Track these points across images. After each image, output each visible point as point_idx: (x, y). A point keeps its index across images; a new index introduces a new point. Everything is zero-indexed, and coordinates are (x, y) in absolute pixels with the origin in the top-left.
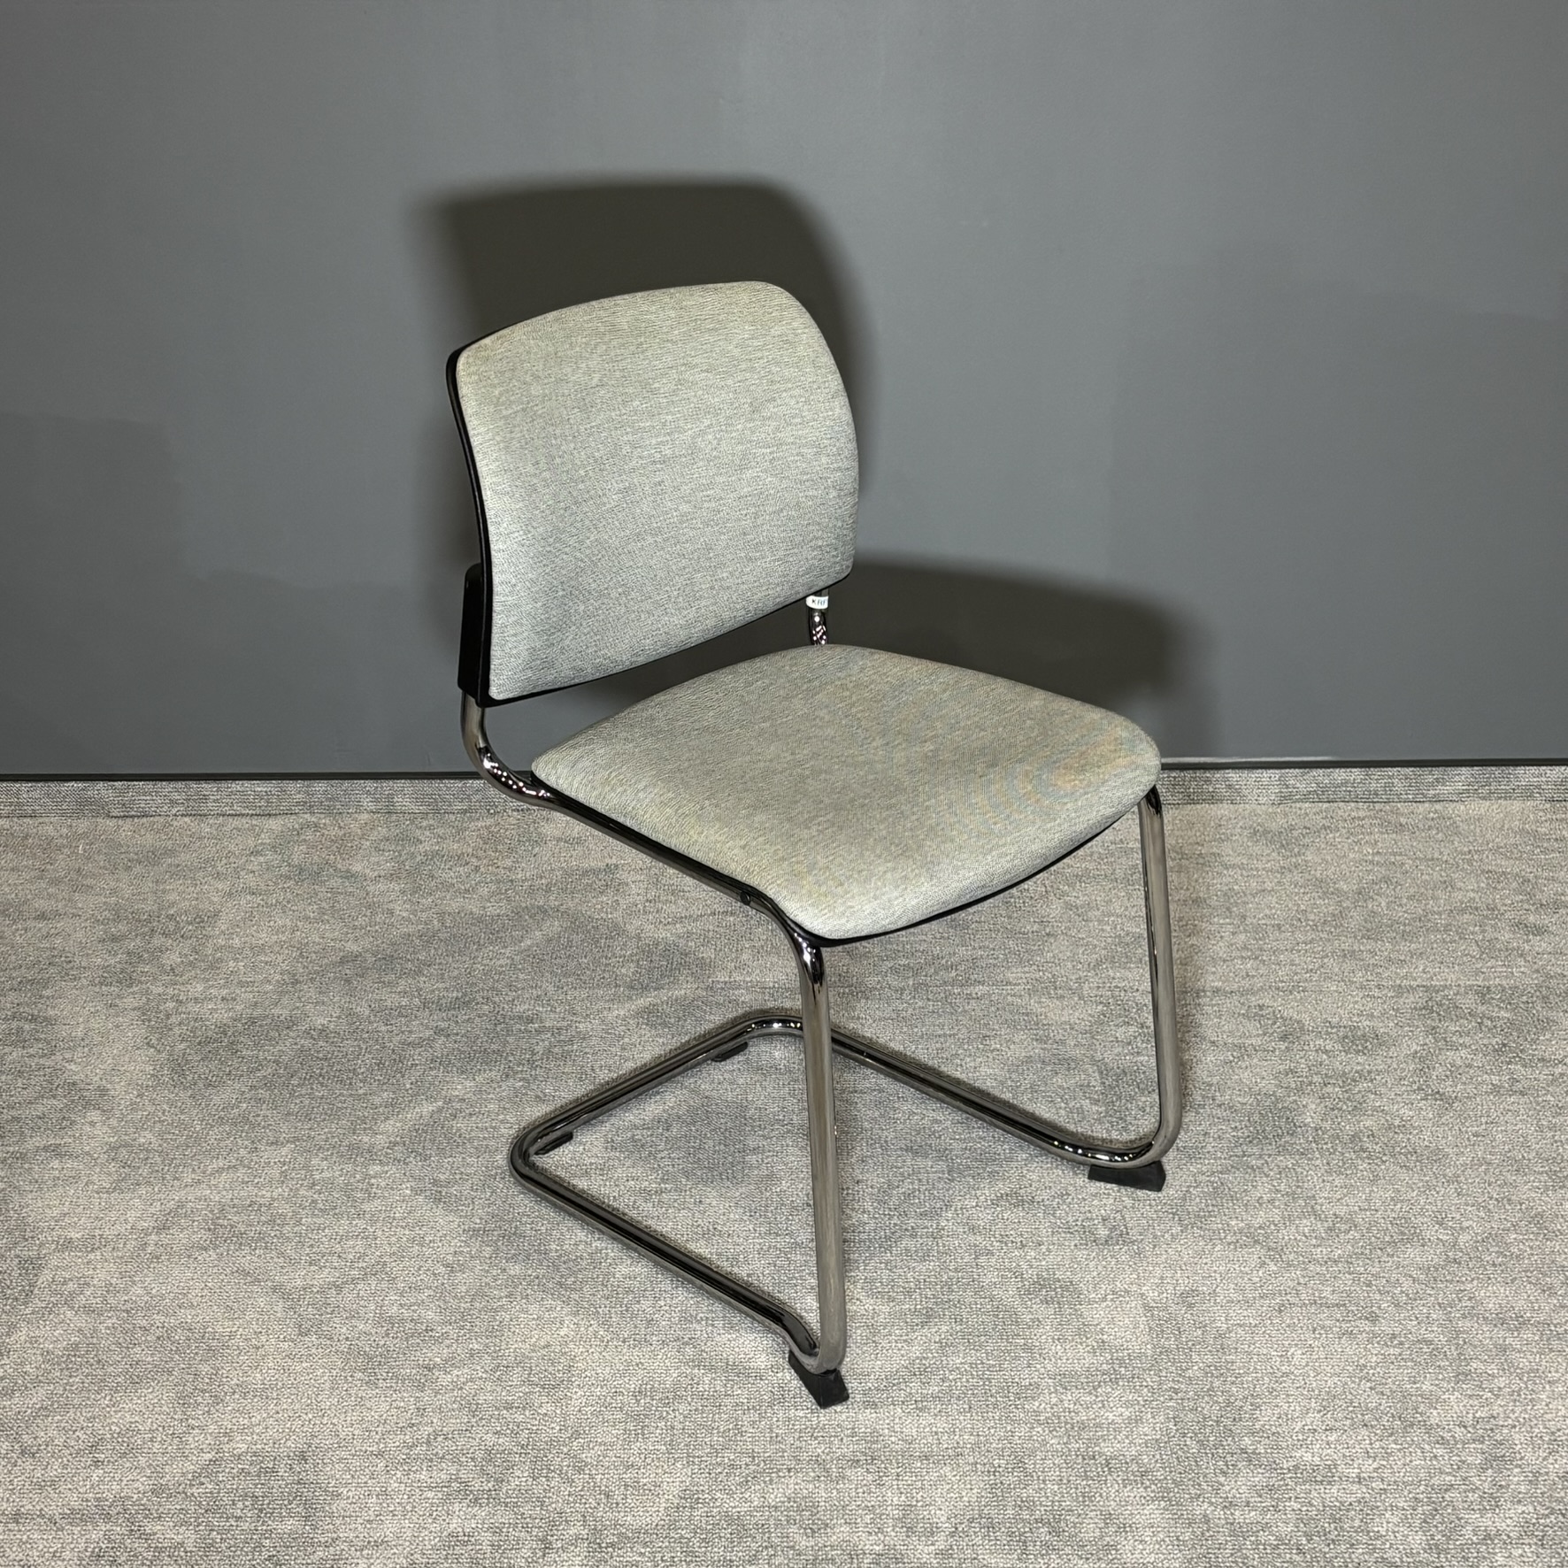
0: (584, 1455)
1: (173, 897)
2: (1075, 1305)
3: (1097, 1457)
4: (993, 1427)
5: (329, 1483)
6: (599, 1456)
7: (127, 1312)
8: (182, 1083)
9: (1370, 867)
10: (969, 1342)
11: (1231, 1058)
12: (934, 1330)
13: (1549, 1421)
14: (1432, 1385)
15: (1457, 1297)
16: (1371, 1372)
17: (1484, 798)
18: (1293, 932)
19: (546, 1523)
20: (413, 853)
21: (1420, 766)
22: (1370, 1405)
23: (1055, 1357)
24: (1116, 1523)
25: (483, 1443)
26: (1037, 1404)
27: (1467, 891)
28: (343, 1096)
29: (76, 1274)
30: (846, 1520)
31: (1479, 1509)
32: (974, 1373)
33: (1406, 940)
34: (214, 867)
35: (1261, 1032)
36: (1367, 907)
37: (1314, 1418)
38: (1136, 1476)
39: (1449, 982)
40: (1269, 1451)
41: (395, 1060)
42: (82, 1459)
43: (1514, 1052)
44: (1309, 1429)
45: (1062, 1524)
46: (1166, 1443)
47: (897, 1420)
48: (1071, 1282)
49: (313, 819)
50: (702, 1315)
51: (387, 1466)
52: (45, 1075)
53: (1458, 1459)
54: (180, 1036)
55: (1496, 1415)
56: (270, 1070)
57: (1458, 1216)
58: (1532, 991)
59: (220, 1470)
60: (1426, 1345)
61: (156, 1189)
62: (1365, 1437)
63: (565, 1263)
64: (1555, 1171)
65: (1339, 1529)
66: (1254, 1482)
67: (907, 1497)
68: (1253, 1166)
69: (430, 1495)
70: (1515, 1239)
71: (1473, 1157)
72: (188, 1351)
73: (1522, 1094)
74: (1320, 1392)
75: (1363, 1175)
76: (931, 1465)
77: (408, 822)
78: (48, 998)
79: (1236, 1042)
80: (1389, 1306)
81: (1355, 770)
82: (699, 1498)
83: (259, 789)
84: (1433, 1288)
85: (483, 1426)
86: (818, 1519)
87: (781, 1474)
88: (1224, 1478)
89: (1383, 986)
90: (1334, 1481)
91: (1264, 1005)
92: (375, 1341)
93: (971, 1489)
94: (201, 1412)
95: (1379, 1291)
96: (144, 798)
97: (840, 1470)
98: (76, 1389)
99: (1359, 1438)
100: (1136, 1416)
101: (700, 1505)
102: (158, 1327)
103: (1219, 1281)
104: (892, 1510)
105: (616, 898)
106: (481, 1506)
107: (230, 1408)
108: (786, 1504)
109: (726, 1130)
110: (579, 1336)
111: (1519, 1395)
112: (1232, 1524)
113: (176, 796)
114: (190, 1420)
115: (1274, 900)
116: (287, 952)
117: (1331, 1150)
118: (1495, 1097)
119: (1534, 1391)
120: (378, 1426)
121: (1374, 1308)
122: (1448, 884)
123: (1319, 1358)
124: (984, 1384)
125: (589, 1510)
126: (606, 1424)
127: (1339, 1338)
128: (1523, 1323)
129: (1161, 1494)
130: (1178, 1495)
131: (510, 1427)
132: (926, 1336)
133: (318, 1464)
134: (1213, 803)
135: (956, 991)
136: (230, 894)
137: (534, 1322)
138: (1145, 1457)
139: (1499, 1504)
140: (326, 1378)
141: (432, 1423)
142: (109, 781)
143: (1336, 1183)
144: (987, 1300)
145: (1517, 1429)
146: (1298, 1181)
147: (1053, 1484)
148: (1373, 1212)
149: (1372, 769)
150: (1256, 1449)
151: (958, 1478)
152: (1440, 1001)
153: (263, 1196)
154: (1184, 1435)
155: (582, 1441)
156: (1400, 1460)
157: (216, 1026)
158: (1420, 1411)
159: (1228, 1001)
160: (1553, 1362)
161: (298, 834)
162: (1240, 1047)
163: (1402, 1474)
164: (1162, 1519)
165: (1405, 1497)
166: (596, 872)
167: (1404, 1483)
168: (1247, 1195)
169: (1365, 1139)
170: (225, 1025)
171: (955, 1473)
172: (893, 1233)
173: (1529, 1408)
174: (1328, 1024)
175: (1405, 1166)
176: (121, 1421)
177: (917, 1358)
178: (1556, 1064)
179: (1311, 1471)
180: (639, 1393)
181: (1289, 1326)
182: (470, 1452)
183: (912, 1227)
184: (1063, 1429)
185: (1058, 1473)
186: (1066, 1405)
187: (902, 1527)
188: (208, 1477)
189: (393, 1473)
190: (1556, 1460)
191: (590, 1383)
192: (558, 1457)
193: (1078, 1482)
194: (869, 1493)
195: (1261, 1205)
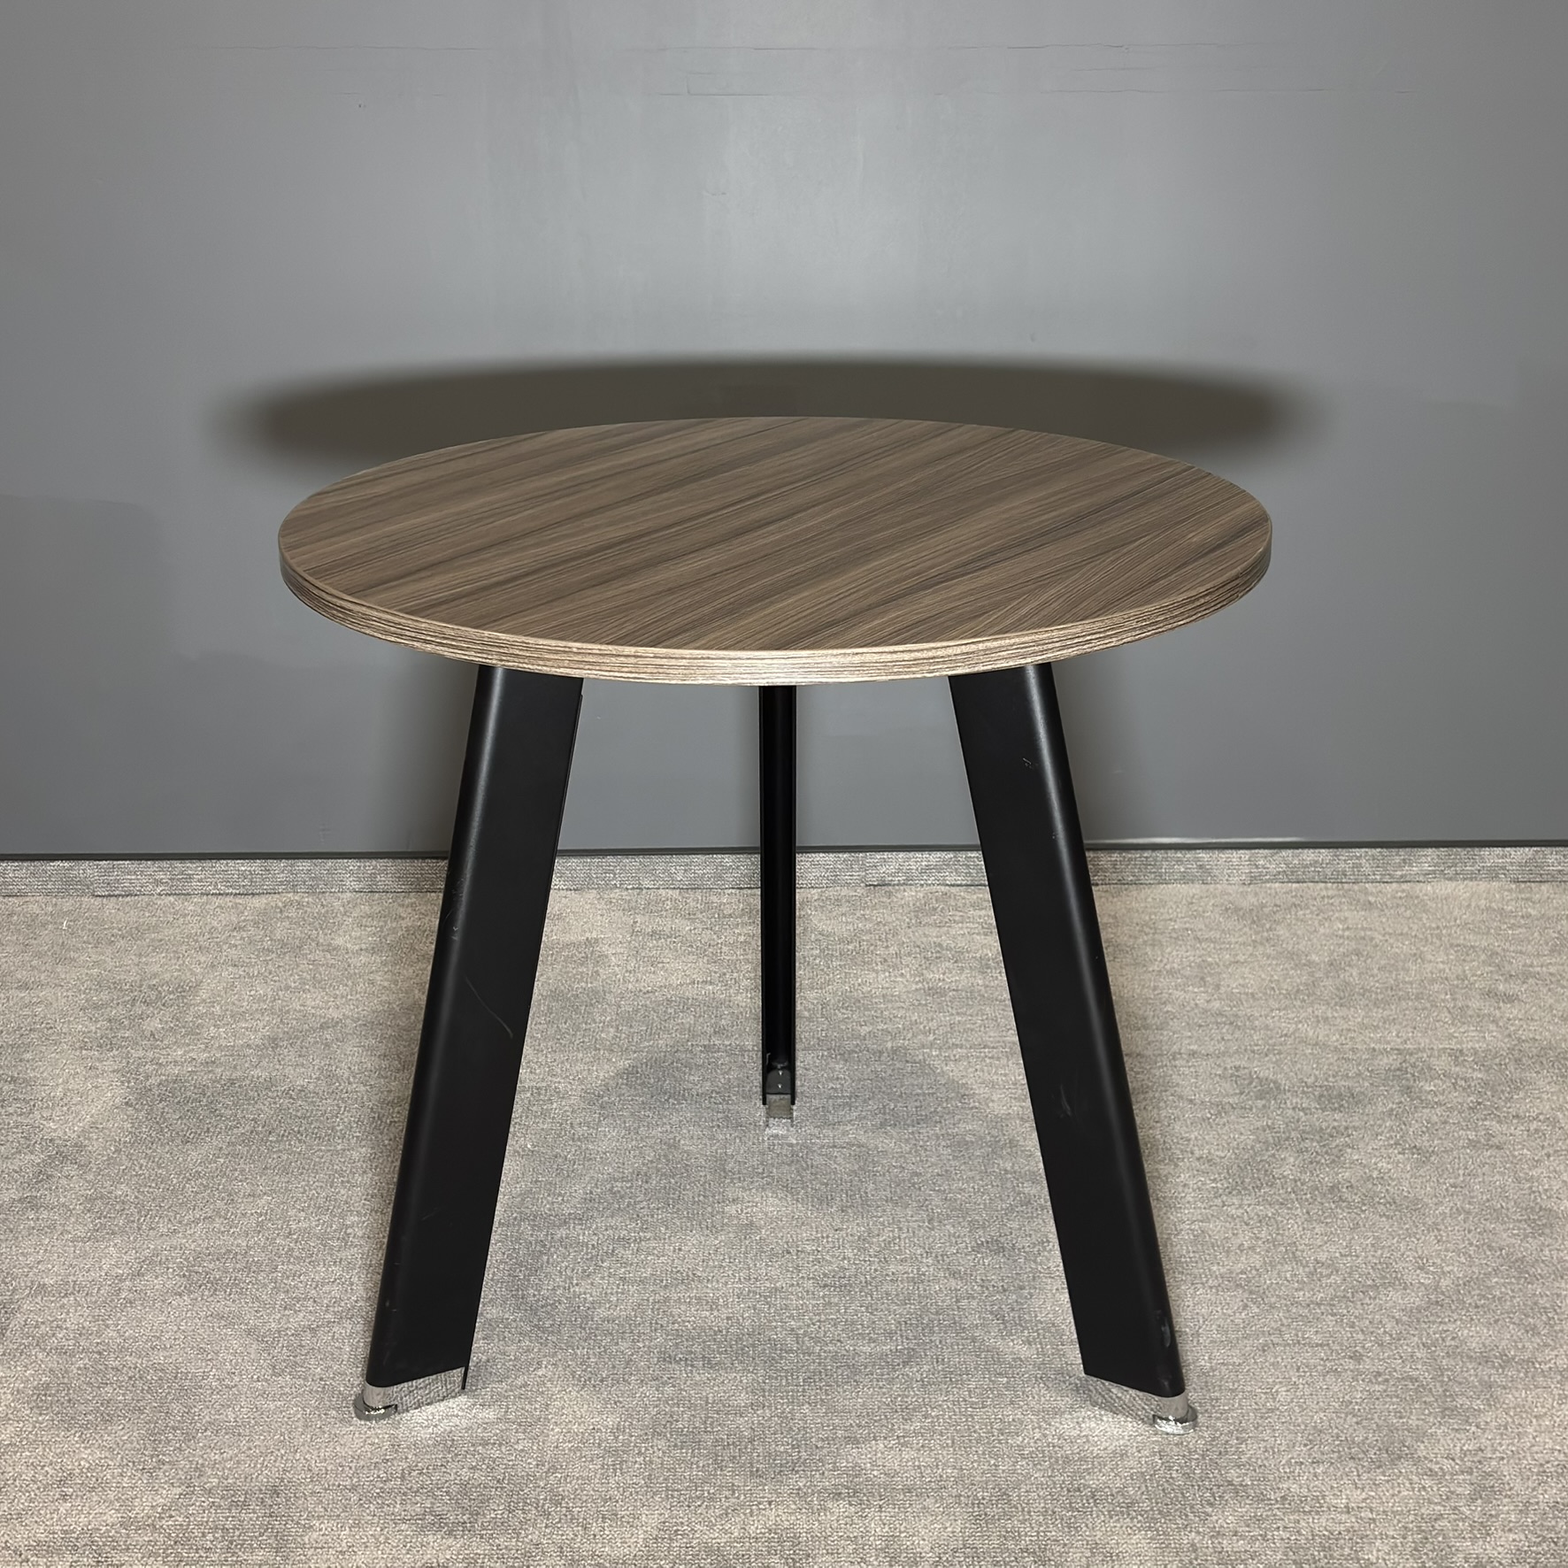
0: (561, 1489)
1: (156, 968)
2: (1058, 1345)
3: (1082, 1489)
4: (975, 1461)
5: (301, 1516)
6: (576, 1489)
7: (100, 1353)
8: (160, 1139)
9: (1341, 941)
10: (951, 1380)
11: (1209, 1115)
12: (915, 1369)
13: (1537, 1453)
14: (1418, 1419)
15: (1441, 1337)
16: (1356, 1407)
17: (1450, 879)
18: (1266, 1000)
19: (522, 1554)
20: (394, 928)
21: (1387, 847)
22: (1356, 1439)
23: (1038, 1395)
24: (1102, 1552)
25: (458, 1478)
26: (1020, 1439)
27: (1437, 963)
28: (321, 1150)
29: (49, 1318)
30: (827, 1550)
31: (1470, 1538)
32: (957, 1410)
33: (1378, 1008)
34: (197, 941)
35: (1237, 1091)
36: (1339, 977)
37: (1302, 1450)
38: (1122, 1507)
39: (1423, 1045)
40: (1255, 1483)
41: (374, 1118)
42: (49, 1493)
43: (1489, 1110)
44: (1296, 1462)
45: (1048, 1554)
46: (1151, 1475)
47: (879, 1455)
48: (1053, 1324)
49: (296, 898)
50: (681, 1356)
51: (360, 1500)
52: (22, 1133)
53: (1447, 1490)
54: (158, 1096)
55: (1483, 1448)
56: (247, 1127)
57: (1439, 1261)
58: (1505, 1054)
59: (191, 1503)
60: (1412, 1382)
61: (131, 1238)
62: (1353, 1469)
63: (543, 1306)
64: (1534, 1219)
65: (1328, 1557)
66: (1241, 1512)
67: (890, 1528)
68: (1233, 1215)
69: (404, 1527)
70: (1496, 1282)
71: (1452, 1207)
72: (160, 1391)
73: (1498, 1147)
74: (1306, 1426)
75: (1343, 1223)
76: (914, 1498)
77: (391, 901)
78: (28, 1061)
79: (1213, 1101)
80: (1373, 1346)
81: (1323, 851)
82: (676, 1531)
83: (243, 868)
84: (1416, 1328)
85: (458, 1461)
86: (800, 1550)
87: (761, 1506)
88: (1211, 1509)
89: (1357, 1049)
90: (1323, 1511)
91: (1240, 1067)
92: (349, 1380)
93: (955, 1520)
94: (172, 1449)
95: (1362, 1330)
96: (129, 877)
97: (822, 1503)
98: (46, 1426)
99: (1347, 1470)
100: (1121, 1450)
101: (680, 1537)
102: (130, 1368)
103: (1201, 1322)
104: (875, 1540)
105: (595, 969)
106: (456, 1538)
107: (201, 1444)
108: (767, 1535)
109: (705, 1182)
110: (557, 1376)
111: (1506, 1429)
112: (1220, 1552)
113: (161, 876)
114: (161, 1457)
115: (1247, 970)
116: (267, 1019)
117: (1310, 1200)
118: (1471, 1151)
119: (1521, 1425)
120: (352, 1461)
121: (1357, 1348)
122: (1418, 957)
123: (1304, 1395)
124: (967, 1421)
125: (566, 1541)
126: (584, 1459)
127: (1324, 1376)
128: (1506, 1361)
129: (1148, 1524)
130: (1165, 1526)
131: (486, 1462)
132: (907, 1375)
133: (290, 1497)
134: (1184, 883)
135: (934, 1053)
136: (213, 966)
137: (511, 1363)
138: (1131, 1489)
139: (1490, 1532)
140: (299, 1416)
141: (407, 1458)
142: (95, 860)
143: (1317, 1230)
144: (969, 1341)
145: (1505, 1461)
146: (1278, 1229)
147: (1039, 1516)
148: (1354, 1258)
149: (1340, 850)
150: (1243, 1481)
151: (941, 1509)
152: (1414, 1063)
153: (238, 1246)
154: (1170, 1468)
155: (560, 1476)
156: (1388, 1491)
157: (195, 1087)
158: (1407, 1444)
159: (1204, 1063)
160: (1538, 1398)
161: (281, 912)
162: (1218, 1106)
163: (1390, 1504)
164: (1149, 1548)
165: (1394, 1526)
166: (576, 945)
167: (1393, 1512)
168: (1227, 1242)
169: (1344, 1190)
170: (204, 1086)
171: (938, 1505)
172: (873, 1278)
173: (1516, 1441)
174: (1304, 1084)
175: (1384, 1215)
176: (90, 1457)
177: (899, 1395)
178: (1530, 1121)
179: (1298, 1502)
180: (618, 1429)
181: (1273, 1364)
182: (446, 1485)
183: (893, 1273)
184: (1048, 1463)
185: (1042, 1505)
186: (1050, 1440)
187: (886, 1556)
188: (177, 1510)
189: (367, 1506)
190: (1546, 1491)
191: (567, 1420)
192: (534, 1491)
193: (1064, 1513)
194: (851, 1525)
195: (1242, 1251)
